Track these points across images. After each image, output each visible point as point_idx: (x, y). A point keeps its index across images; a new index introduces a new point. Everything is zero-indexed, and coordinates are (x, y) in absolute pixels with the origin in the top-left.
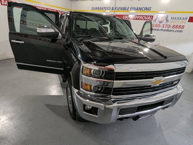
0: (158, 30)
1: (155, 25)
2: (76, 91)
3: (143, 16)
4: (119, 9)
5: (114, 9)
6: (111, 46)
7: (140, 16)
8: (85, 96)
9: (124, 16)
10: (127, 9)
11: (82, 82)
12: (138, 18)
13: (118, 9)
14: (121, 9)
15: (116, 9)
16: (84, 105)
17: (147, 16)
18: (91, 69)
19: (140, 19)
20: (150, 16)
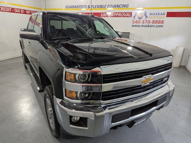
0: (139, 26)
1: (135, 21)
2: (58, 101)
3: (121, 13)
4: (96, 6)
5: (90, 7)
6: (91, 47)
7: (119, 13)
8: (70, 106)
9: (102, 14)
10: (104, 7)
11: (65, 89)
12: (117, 15)
13: (94, 7)
14: (98, 7)
15: (92, 7)
16: (71, 117)
17: (126, 13)
18: (75, 74)
19: (119, 17)
20: (129, 13)
